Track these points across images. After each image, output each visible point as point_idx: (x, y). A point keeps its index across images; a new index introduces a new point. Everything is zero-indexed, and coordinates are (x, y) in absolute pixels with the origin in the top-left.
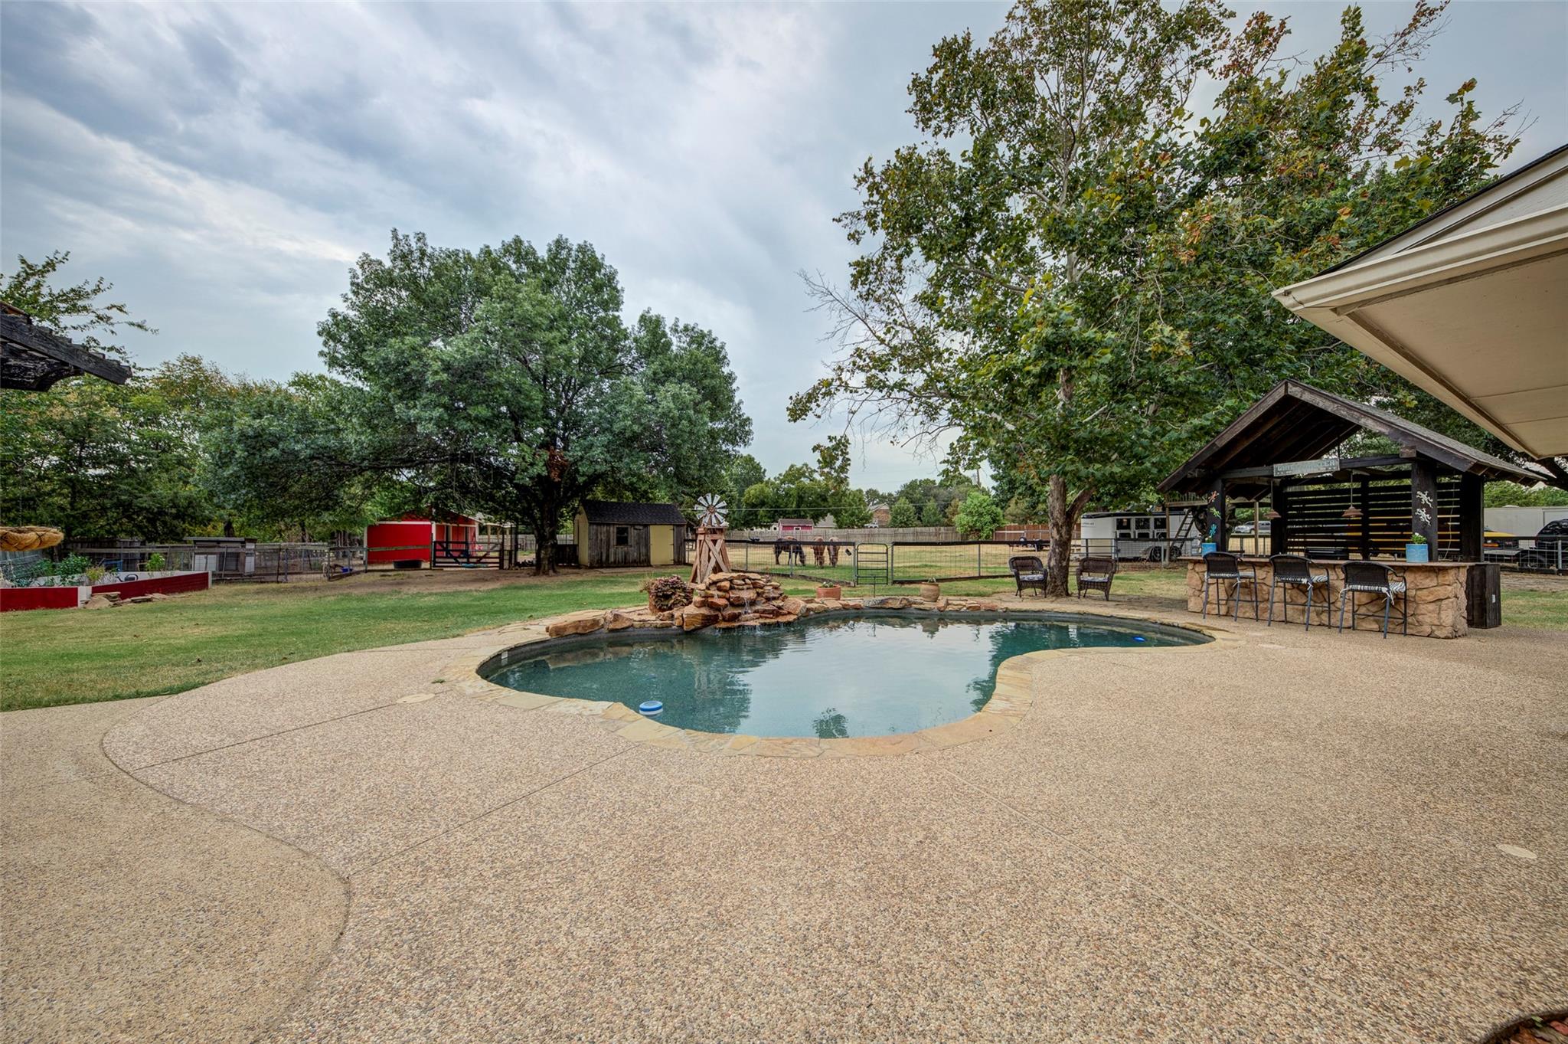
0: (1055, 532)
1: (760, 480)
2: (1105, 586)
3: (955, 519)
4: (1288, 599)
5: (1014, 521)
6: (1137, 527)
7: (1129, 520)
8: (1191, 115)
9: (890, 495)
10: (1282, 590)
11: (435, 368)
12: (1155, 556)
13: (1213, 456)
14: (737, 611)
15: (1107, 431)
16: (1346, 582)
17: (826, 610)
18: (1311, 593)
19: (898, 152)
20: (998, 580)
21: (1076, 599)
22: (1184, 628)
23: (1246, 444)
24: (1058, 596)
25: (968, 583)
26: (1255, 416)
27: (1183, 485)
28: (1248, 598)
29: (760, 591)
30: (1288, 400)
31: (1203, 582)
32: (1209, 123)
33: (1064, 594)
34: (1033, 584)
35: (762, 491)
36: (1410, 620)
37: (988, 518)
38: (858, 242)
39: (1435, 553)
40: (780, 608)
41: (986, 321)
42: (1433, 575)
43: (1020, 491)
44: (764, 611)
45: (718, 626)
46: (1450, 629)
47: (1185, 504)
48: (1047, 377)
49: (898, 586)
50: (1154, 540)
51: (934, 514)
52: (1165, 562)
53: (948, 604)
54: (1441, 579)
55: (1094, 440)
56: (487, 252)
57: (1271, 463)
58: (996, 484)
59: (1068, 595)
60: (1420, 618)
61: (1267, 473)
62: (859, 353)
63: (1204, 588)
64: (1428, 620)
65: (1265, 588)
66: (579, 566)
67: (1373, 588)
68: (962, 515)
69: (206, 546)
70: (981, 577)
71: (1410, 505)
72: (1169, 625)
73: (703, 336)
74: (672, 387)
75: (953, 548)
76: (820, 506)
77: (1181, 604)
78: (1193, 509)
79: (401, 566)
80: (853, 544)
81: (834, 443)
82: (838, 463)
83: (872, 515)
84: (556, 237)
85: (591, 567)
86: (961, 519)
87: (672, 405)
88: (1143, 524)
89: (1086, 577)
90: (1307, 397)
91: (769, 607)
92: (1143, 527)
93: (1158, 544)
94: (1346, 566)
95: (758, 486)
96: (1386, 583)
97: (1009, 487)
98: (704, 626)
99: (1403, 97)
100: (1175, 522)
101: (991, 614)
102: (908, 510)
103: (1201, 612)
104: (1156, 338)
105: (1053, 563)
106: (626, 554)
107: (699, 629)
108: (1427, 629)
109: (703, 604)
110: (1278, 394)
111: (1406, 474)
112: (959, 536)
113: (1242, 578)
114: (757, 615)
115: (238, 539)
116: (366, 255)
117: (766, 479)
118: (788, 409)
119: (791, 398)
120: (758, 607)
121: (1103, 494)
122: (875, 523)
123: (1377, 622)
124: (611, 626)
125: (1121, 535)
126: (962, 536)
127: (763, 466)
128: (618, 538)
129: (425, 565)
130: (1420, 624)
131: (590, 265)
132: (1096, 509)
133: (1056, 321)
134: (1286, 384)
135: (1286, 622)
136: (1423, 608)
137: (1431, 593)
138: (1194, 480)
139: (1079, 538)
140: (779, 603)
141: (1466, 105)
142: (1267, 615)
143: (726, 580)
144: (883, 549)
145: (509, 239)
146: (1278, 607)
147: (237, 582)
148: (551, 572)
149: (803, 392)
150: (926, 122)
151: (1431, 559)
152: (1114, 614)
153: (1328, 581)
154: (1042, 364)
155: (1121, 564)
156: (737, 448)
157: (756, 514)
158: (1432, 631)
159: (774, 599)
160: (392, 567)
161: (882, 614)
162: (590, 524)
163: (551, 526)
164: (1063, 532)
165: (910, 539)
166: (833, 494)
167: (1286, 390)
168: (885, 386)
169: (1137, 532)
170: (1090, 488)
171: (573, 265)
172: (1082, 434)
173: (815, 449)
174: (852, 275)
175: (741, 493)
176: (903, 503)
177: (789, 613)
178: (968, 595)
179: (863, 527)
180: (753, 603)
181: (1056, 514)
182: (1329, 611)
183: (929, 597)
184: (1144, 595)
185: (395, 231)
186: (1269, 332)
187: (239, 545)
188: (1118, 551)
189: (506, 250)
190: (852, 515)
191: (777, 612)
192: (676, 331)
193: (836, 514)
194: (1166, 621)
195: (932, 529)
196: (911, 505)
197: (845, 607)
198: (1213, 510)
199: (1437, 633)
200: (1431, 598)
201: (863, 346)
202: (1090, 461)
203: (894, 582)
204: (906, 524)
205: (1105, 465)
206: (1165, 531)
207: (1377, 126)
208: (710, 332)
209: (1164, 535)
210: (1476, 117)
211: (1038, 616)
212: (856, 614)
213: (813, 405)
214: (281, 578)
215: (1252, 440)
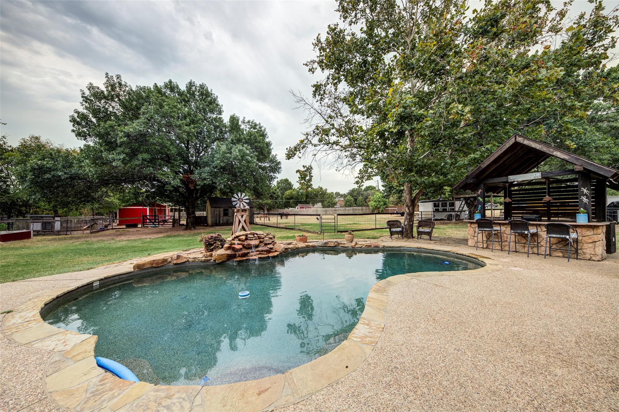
0: (407, 209)
1: (291, 188)
2: (429, 234)
3: (369, 203)
4: (517, 241)
5: (393, 204)
6: (442, 206)
7: (439, 204)
8: (468, 8)
9: (344, 194)
10: (514, 236)
11: (120, 135)
12: (450, 218)
13: (479, 173)
14: (246, 251)
15: (430, 162)
16: (547, 233)
17: (298, 248)
18: (529, 239)
19: (329, 26)
20: (383, 230)
21: (416, 240)
22: (468, 256)
23: (495, 167)
24: (409, 238)
25: (370, 231)
26: (500, 152)
27: (465, 186)
28: (497, 240)
29: (262, 240)
30: (516, 144)
31: (475, 232)
32: (477, 11)
33: (411, 237)
34: (397, 233)
35: (291, 193)
36: (579, 252)
37: (382, 203)
38: (313, 73)
39: (591, 218)
40: (271, 249)
41: (373, 110)
42: (591, 229)
43: (394, 191)
44: (262, 251)
45: (235, 260)
46: (600, 256)
47: (462, 196)
48: (401, 134)
49: (339, 233)
50: (449, 211)
51: (362, 202)
52: (454, 221)
53: (356, 244)
54: (595, 231)
55: (424, 166)
56: (156, 86)
57: (507, 175)
58: (384, 189)
59: (413, 237)
60: (584, 251)
61: (505, 180)
62: (317, 128)
63: (476, 235)
64: (589, 252)
65: (505, 235)
66: (207, 226)
67: (561, 236)
68: (372, 202)
69: (35, 219)
70: (376, 229)
71: (577, 194)
72: (461, 254)
73: (256, 125)
74: (240, 147)
75: (368, 216)
76: (315, 199)
77: (464, 241)
78: (465, 198)
79: (129, 226)
80: (319, 215)
81: (306, 169)
82: (308, 178)
83: (337, 202)
84: (189, 81)
85: (212, 226)
86: (372, 204)
87: (238, 154)
88: (444, 205)
89: (421, 229)
90: (526, 142)
91: (266, 248)
92: (444, 206)
93: (451, 213)
94: (548, 225)
95: (290, 191)
96: (568, 234)
97: (390, 189)
98: (228, 260)
99: (563, 7)
100: (457, 204)
101: (377, 248)
102: (351, 200)
103: (474, 246)
104: (454, 110)
105: (406, 223)
106: (228, 220)
107: (225, 261)
108: (588, 256)
109: (229, 248)
110: (512, 141)
111: (575, 180)
112: (371, 210)
113: (495, 230)
114: (258, 253)
115: (51, 216)
116: (91, 84)
117: (293, 188)
118: (286, 154)
119: (287, 149)
120: (260, 249)
121: (428, 192)
122: (338, 205)
123: (562, 252)
124: (175, 262)
125: (436, 209)
126: (372, 210)
127: (292, 183)
128: (224, 213)
129: (140, 226)
130: (585, 254)
131: (205, 94)
132: (425, 199)
133: (405, 105)
134: (515, 136)
135: (516, 252)
136: (586, 246)
137: (590, 238)
138: (471, 184)
139: (418, 211)
140: (271, 246)
141: (598, 3)
142: (507, 248)
143: (243, 235)
144: (333, 217)
145: (167, 81)
146: (512, 244)
147: (50, 235)
148: (192, 228)
149: (292, 146)
150: (345, 18)
151: (589, 221)
152: (434, 248)
153: (537, 232)
154: (398, 127)
155: (436, 222)
156: (275, 174)
157: (289, 202)
158: (591, 257)
159: (269, 244)
160: (124, 227)
161: (326, 249)
162: (211, 207)
163: (192, 208)
164: (411, 209)
165: (351, 212)
166: (320, 194)
167: (516, 139)
168: (330, 143)
169: (442, 208)
170: (422, 189)
171: (198, 94)
172: (419, 163)
173: (297, 172)
174: (313, 91)
175: (283, 194)
176: (349, 197)
177: (276, 251)
178: (368, 238)
179: (333, 207)
180: (257, 246)
181: (407, 201)
182: (538, 247)
183: (349, 240)
184: (446, 237)
185: (107, 74)
186: (507, 112)
187: (52, 218)
188: (434, 216)
189: (166, 86)
190: (329, 202)
191: (269, 251)
192: (244, 122)
193: (322, 202)
194: (459, 252)
195: (360, 208)
196: (352, 198)
197: (307, 246)
198: (480, 198)
199: (593, 258)
200: (590, 241)
201: (319, 125)
202: (422, 176)
203: (338, 232)
204: (350, 206)
205: (429, 178)
206: (453, 208)
207: (551, 21)
208: (260, 123)
209: (453, 209)
210: (603, 9)
211: (399, 249)
212: (314, 249)
213: (298, 152)
214: (68, 233)
215: (498, 165)
